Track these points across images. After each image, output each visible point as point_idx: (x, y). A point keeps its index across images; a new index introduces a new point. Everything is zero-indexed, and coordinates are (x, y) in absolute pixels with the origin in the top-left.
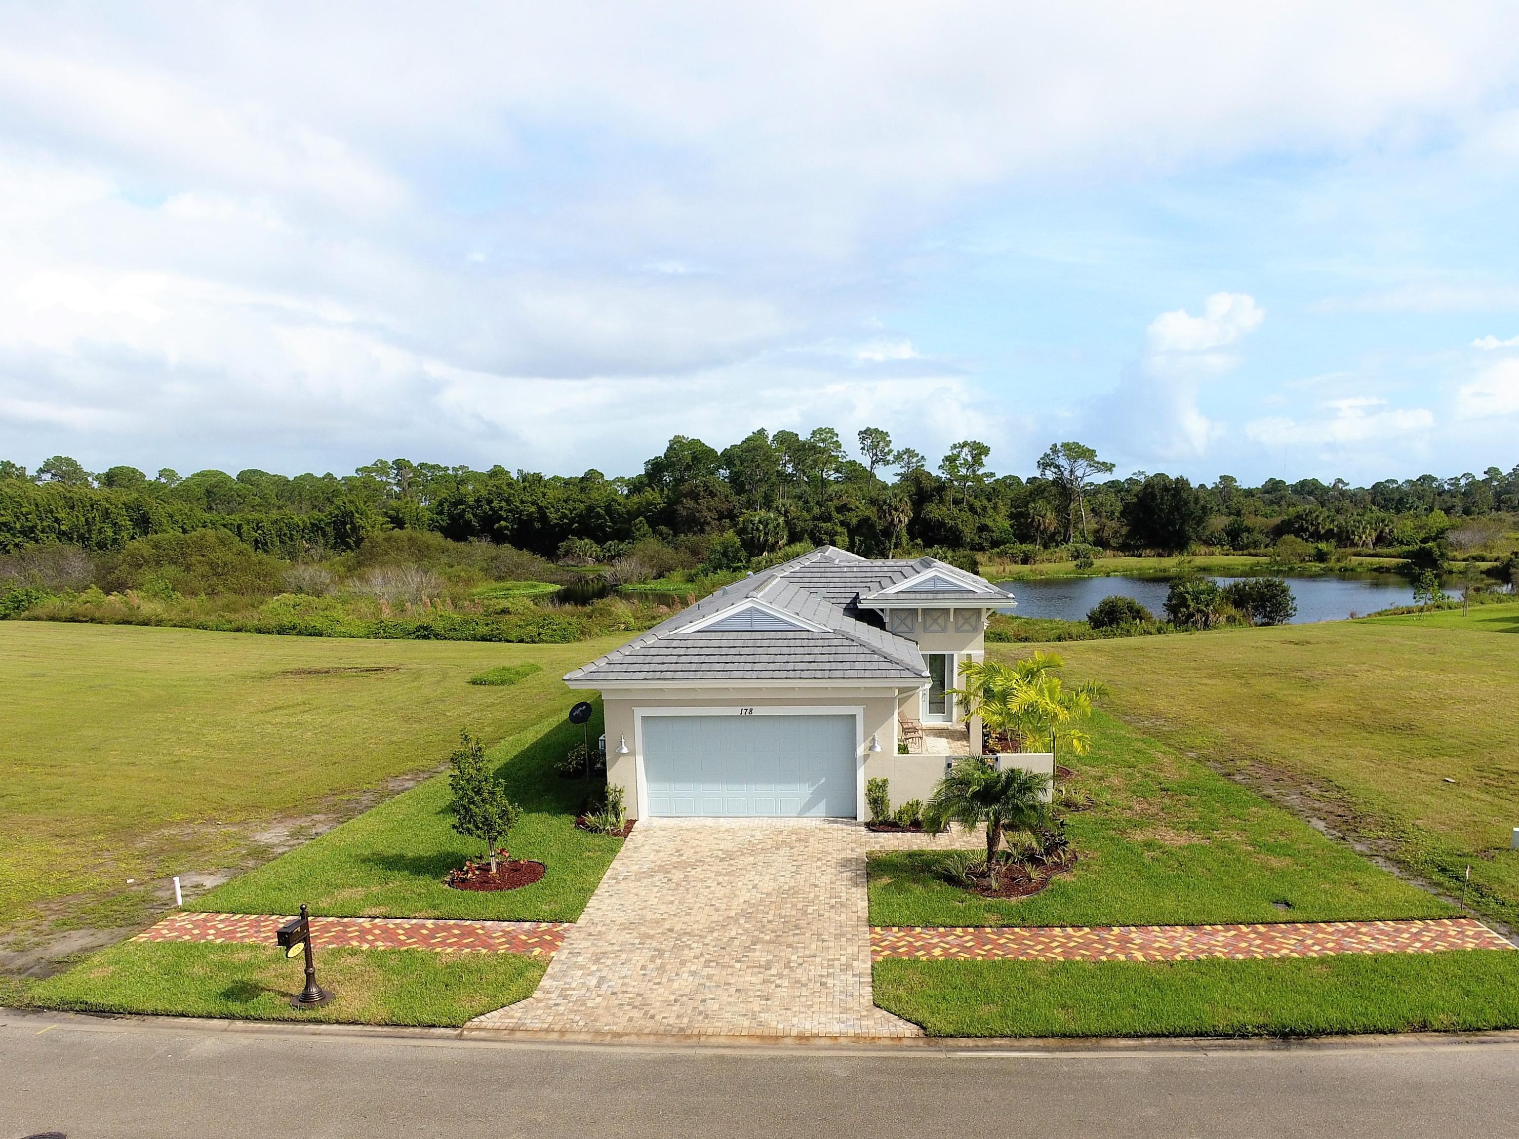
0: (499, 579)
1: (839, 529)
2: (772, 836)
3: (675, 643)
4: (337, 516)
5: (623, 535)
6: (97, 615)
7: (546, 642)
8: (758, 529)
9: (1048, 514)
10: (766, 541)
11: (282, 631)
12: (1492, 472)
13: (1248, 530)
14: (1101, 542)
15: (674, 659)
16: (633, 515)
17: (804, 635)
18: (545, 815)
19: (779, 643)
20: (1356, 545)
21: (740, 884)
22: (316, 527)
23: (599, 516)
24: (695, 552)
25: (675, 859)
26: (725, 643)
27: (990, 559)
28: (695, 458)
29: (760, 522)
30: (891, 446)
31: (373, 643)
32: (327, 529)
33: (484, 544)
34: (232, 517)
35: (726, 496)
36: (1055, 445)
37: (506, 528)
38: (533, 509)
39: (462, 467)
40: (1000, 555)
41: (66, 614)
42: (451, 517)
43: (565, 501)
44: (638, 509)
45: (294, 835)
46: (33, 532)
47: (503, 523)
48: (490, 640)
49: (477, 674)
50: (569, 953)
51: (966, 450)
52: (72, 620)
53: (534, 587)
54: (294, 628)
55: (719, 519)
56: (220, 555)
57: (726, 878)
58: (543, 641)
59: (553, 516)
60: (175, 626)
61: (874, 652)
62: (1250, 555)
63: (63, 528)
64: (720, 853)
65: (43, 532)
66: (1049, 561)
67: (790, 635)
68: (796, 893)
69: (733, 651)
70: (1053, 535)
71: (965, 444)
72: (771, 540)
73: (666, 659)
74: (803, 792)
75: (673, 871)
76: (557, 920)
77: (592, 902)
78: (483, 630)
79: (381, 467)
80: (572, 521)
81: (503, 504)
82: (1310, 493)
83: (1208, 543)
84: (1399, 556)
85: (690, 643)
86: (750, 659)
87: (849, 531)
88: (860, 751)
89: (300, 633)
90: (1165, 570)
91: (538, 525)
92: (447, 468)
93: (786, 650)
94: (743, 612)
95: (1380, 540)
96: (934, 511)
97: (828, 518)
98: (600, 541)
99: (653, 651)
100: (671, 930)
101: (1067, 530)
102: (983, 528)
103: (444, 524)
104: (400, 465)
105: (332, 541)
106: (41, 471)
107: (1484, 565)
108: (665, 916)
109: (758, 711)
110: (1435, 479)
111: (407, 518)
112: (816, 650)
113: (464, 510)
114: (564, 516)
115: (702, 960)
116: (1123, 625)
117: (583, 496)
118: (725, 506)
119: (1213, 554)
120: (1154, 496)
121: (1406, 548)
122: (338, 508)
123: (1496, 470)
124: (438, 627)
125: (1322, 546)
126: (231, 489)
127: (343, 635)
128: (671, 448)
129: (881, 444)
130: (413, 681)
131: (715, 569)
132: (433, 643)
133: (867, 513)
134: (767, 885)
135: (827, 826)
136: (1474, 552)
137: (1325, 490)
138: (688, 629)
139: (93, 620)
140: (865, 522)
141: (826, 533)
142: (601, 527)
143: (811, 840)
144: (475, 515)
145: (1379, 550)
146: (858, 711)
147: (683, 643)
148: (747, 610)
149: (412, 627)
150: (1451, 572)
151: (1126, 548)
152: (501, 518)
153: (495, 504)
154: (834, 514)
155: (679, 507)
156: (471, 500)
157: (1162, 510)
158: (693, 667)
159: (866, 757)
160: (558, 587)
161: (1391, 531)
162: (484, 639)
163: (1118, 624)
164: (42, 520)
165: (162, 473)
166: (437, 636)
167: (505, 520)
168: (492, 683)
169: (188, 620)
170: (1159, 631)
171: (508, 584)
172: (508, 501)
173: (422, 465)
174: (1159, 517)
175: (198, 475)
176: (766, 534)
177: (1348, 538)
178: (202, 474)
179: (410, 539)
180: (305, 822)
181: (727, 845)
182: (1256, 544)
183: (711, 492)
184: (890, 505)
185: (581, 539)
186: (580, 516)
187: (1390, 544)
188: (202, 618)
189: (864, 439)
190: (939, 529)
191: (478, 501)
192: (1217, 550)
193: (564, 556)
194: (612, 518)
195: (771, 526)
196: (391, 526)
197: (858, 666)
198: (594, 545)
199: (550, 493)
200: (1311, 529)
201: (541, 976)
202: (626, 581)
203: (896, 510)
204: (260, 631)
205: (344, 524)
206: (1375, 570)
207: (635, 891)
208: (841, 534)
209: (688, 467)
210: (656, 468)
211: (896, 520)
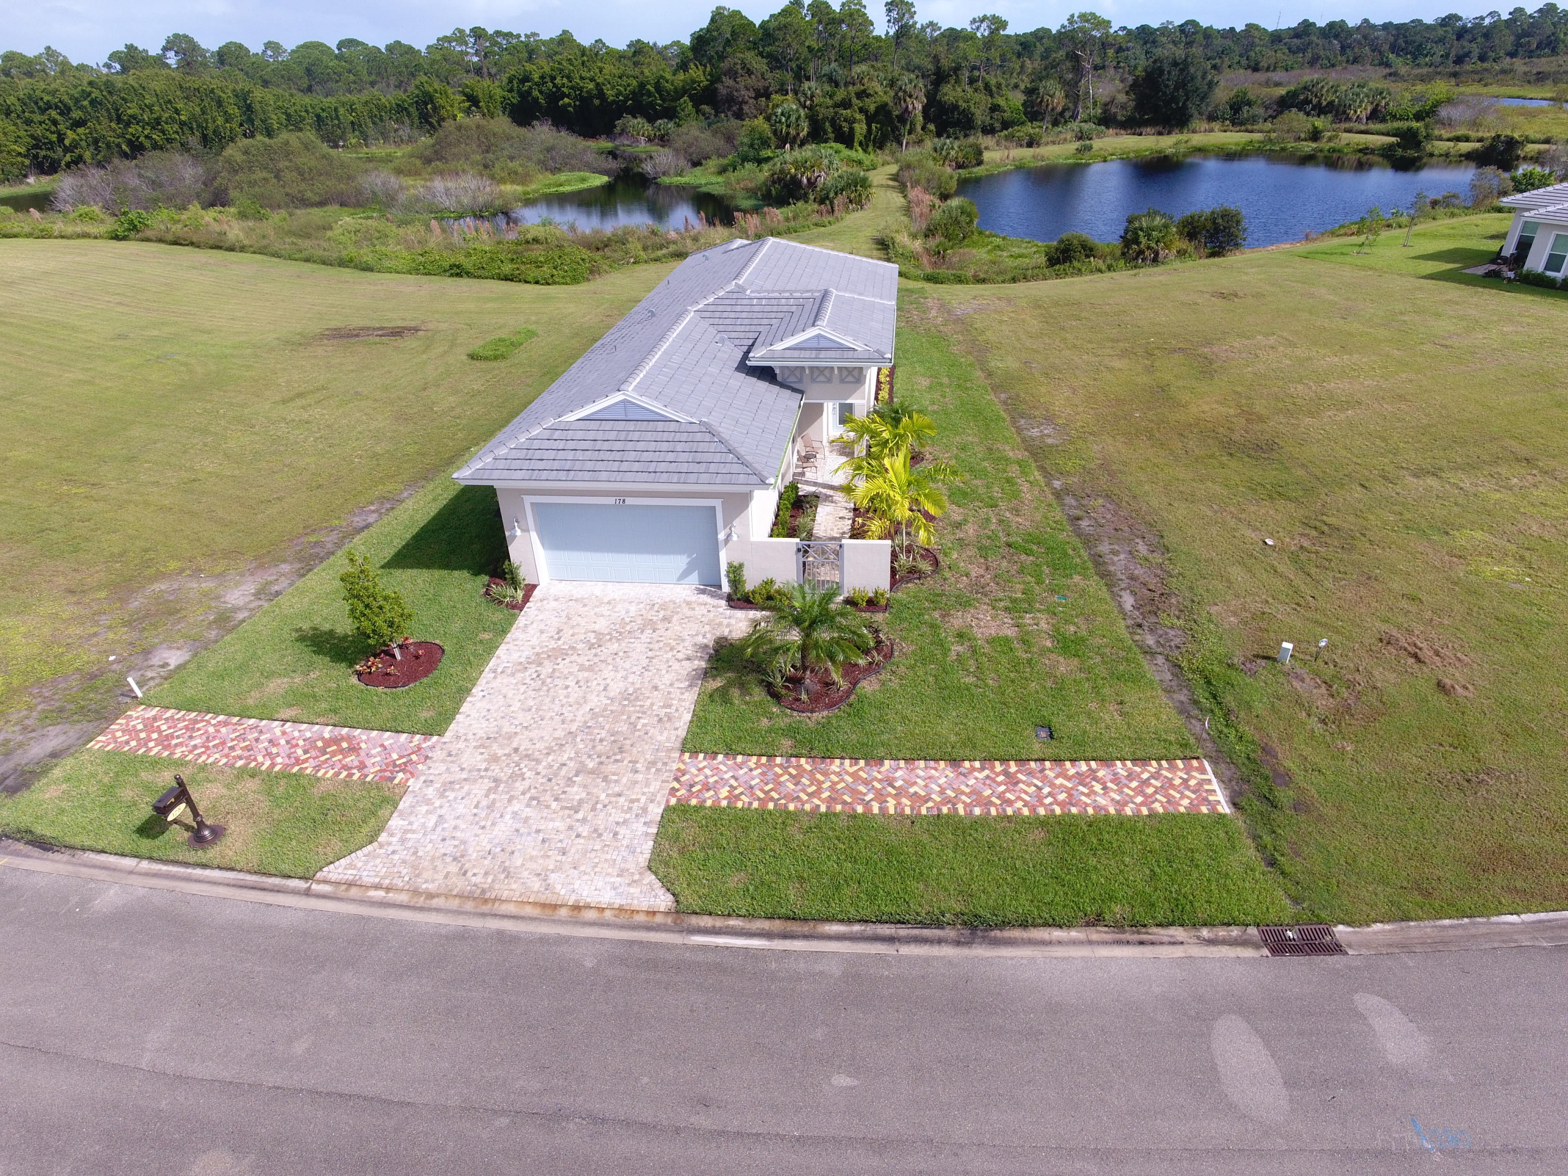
0: (555, 170)
1: (858, 116)
2: (644, 612)
3: (557, 435)
4: (417, 96)
5: (670, 114)
7: (559, 283)
8: (782, 120)
9: (1057, 93)
10: (788, 133)
11: (342, 263)
12: (1519, 11)
13: (1251, 102)
14: (1107, 120)
15: (552, 455)
16: (681, 92)
17: (673, 427)
19: (649, 436)
20: (1348, 119)
21: (595, 683)
22: (401, 109)
23: (649, 94)
24: (729, 138)
25: (552, 644)
26: (600, 436)
27: (998, 144)
28: (733, 33)
29: (782, 114)
30: (916, 18)
32: (411, 109)
33: (546, 128)
34: (329, 99)
35: (763, 74)
36: (1072, 16)
37: (569, 105)
38: (591, 86)
39: (534, 34)
40: (1007, 138)
41: (170, 237)
42: (521, 94)
43: (620, 77)
44: (683, 87)
45: (258, 595)
47: (566, 100)
48: (512, 280)
49: (476, 346)
50: (425, 782)
51: (984, 25)
52: (175, 243)
53: (584, 179)
55: (756, 98)
57: (586, 674)
59: (610, 93)
61: (730, 451)
62: (1247, 131)
63: (183, 118)
64: (593, 635)
65: (167, 123)
66: (1054, 143)
67: (660, 426)
68: (637, 699)
70: (1062, 114)
71: (983, 19)
72: (793, 132)
73: (546, 454)
74: (680, 562)
75: (546, 662)
76: (428, 734)
77: (465, 708)
79: (459, 37)
80: (627, 99)
81: (565, 80)
82: (1336, 36)
83: (1211, 118)
84: (1387, 134)
85: (570, 435)
87: (867, 118)
88: (721, 536)
90: (1160, 152)
91: (597, 102)
92: (519, 36)
93: (652, 446)
94: (617, 403)
95: (1375, 115)
96: (950, 93)
97: (846, 104)
98: (651, 120)
99: (536, 444)
100: (516, 750)
101: (1076, 106)
102: (995, 108)
103: (515, 101)
104: (478, 33)
105: (417, 121)
106: (165, 49)
107: (1466, 147)
108: (518, 729)
109: (630, 501)
110: (1460, 19)
111: (481, 96)
112: (679, 447)
113: (531, 88)
114: (620, 93)
116: (1076, 264)
117: (636, 71)
118: (761, 84)
119: (1212, 131)
120: (1161, 71)
121: (1397, 124)
122: (419, 88)
124: (467, 264)
125: (1319, 123)
126: (327, 67)
127: (390, 271)
128: (713, 20)
129: (907, 16)
130: (424, 352)
131: (743, 161)
132: (464, 282)
133: (886, 99)
134: (616, 688)
135: (694, 598)
136: (1461, 132)
138: (571, 417)
139: (192, 244)
140: (883, 109)
141: (845, 120)
142: (652, 105)
143: (674, 619)
144: (541, 92)
145: (1372, 126)
146: (716, 504)
147: (564, 435)
148: (621, 401)
149: (446, 265)
150: (1432, 155)
151: (1131, 125)
152: (564, 95)
153: (558, 81)
154: (855, 101)
155: (719, 86)
156: (536, 77)
157: (1167, 86)
158: (568, 465)
159: (727, 540)
160: (602, 180)
161: (1387, 104)
162: (507, 279)
163: (1071, 262)
165: (268, 45)
166: (469, 274)
167: (568, 96)
168: (486, 359)
169: (265, 247)
170: (1109, 268)
171: (562, 177)
172: (569, 78)
173: (498, 33)
174: (1164, 94)
175: (302, 46)
176: (788, 126)
177: (1344, 112)
178: (306, 48)
179: (478, 127)
180: (272, 574)
181: (602, 625)
182: (1254, 119)
183: (749, 70)
184: (905, 91)
185: (635, 117)
186: (633, 93)
187: (1383, 120)
188: (277, 246)
189: (889, 11)
190: (952, 113)
191: (542, 77)
192: (1216, 125)
193: (621, 134)
194: (661, 96)
195: (793, 119)
196: (467, 104)
197: (712, 468)
198: (646, 125)
199: (606, 68)
200: (1315, 101)
201: (392, 813)
202: (664, 174)
203: (910, 96)
204: (324, 263)
205: (426, 104)
206: (1360, 151)
207: (504, 691)
208: (860, 121)
209: (728, 43)
210: (701, 41)
211: (910, 107)
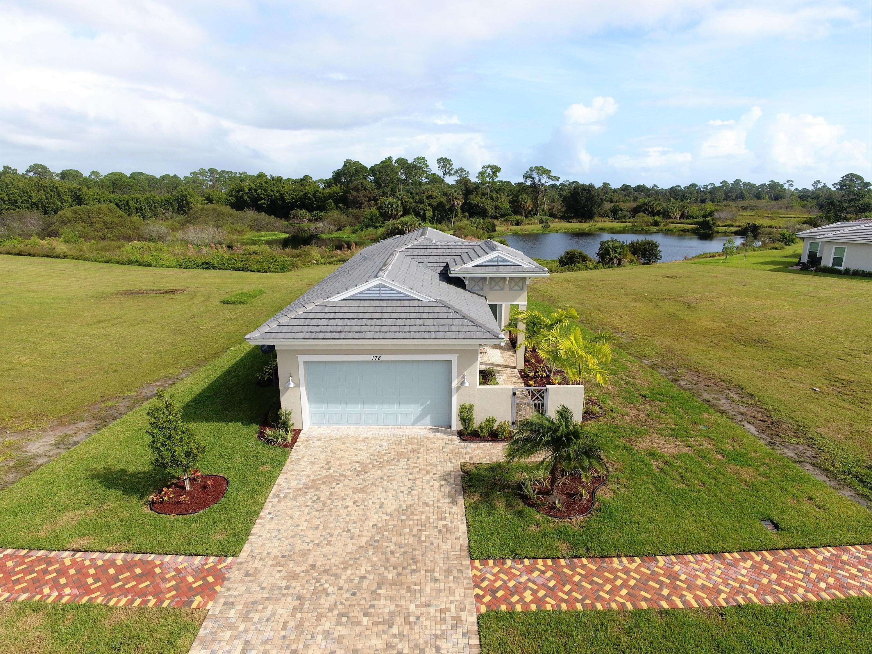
0: (258, 230)
1: (428, 207)
2: (394, 446)
3: (327, 309)
4: (178, 196)
5: (322, 208)
6: (32, 252)
7: (273, 272)
8: (388, 207)
9: (529, 201)
10: (392, 213)
11: (130, 263)
12: (724, 183)
13: (621, 210)
14: (552, 215)
15: (325, 322)
16: (326, 198)
17: (416, 303)
18: (239, 424)
19: (399, 309)
20: (671, 218)
21: (371, 502)
22: (168, 202)
23: (309, 198)
24: (356, 217)
25: (324, 473)
26: (361, 309)
27: (501, 223)
28: (356, 171)
29: (389, 204)
30: (453, 167)
31: (178, 271)
32: (174, 203)
33: (252, 212)
34: (124, 196)
35: (372, 190)
36: (532, 167)
37: (264, 203)
38: (277, 194)
39: (243, 173)
40: (506, 221)
41: (15, 251)
42: (236, 197)
43: (293, 191)
44: (329, 195)
45: (57, 445)
46: (17, 203)
47: (263, 201)
48: (243, 270)
49: (226, 297)
50: (225, 604)
51: (489, 169)
52: (19, 254)
53: (275, 235)
54: (137, 261)
55: (369, 201)
56: (110, 218)
57: (361, 495)
58: (271, 272)
59: (287, 198)
60: (74, 259)
61: (464, 318)
62: (622, 222)
63: (34, 201)
64: (357, 465)
65: (22, 203)
66: (529, 224)
67: (406, 303)
68: (412, 514)
69: (367, 316)
70: (530, 212)
71: (489, 166)
72: (394, 213)
73: (320, 322)
74: (416, 409)
75: (322, 487)
76: (223, 555)
77: (256, 529)
78: (239, 264)
79: (202, 172)
80: (297, 201)
81: (263, 192)
82: (642, 191)
83: (603, 216)
84: (692, 224)
85: (337, 309)
86: (379, 322)
87: (433, 208)
88: (455, 384)
89: (140, 265)
90: (583, 230)
91: (280, 202)
92: (236, 173)
93: (403, 316)
94: (374, 287)
95: (682, 216)
96: (474, 199)
97: (422, 202)
98: (310, 211)
99: (311, 316)
100: (313, 566)
101: (537, 209)
102: (497, 208)
103: (233, 201)
104: (212, 171)
105: (176, 209)
106: (28, 171)
107: (734, 229)
108: (311, 546)
109: (384, 358)
110: (697, 186)
111: (214, 198)
112: (425, 316)
113: (243, 195)
114: (293, 198)
115: (336, 612)
116: (577, 264)
117: (302, 188)
118: (371, 195)
119: (605, 221)
120: (578, 193)
121: (695, 220)
122: (179, 192)
123: (726, 182)
124: (214, 262)
125: (657, 218)
126: (124, 182)
127: (163, 266)
128: (345, 165)
129: (448, 165)
130: (189, 301)
131: (367, 227)
132: (211, 272)
133: (442, 200)
134: (391, 506)
135: (432, 435)
136: (728, 223)
137: (649, 190)
138: (337, 298)
139: (30, 255)
140: (440, 204)
141: (421, 209)
142: (311, 204)
143: (422, 450)
144: (248, 197)
145: (682, 221)
146: (453, 358)
147: (333, 309)
148: (377, 285)
149: (200, 263)
150: (718, 232)
151: (564, 218)
152: (262, 199)
153: (259, 191)
154: (425, 200)
155: (349, 195)
156: (246, 190)
157: (582, 200)
158: (339, 329)
159: (458, 388)
160: (287, 235)
161: (688, 212)
162: (239, 270)
163: (575, 264)
164: (21, 197)
165: (93, 173)
166: (214, 268)
167: (264, 199)
168: (234, 303)
169: (81, 256)
170: (595, 268)
171: (262, 233)
172: (265, 190)
173: (223, 171)
174: (581, 203)
175: (110, 174)
176: (392, 210)
177: (668, 215)
178: (112, 174)
179: (213, 209)
181: (362, 457)
182: (625, 217)
183: (365, 188)
184: (453, 196)
185: (301, 210)
186: (300, 198)
187: (687, 218)
188: (88, 255)
189: (440, 163)
190: (476, 208)
191: (250, 190)
192: (607, 219)
193: (293, 218)
194: (316, 200)
195: (394, 206)
196: (206, 202)
197: (454, 328)
198: (308, 213)
199: (286, 187)
200: (650, 210)
201: (193, 642)
202: (322, 233)
203: (456, 198)
204: (118, 263)
205: (183, 200)
206: (682, 231)
207: (290, 513)
208: (429, 210)
209: (353, 175)
210: (338, 175)
211: (456, 203)
